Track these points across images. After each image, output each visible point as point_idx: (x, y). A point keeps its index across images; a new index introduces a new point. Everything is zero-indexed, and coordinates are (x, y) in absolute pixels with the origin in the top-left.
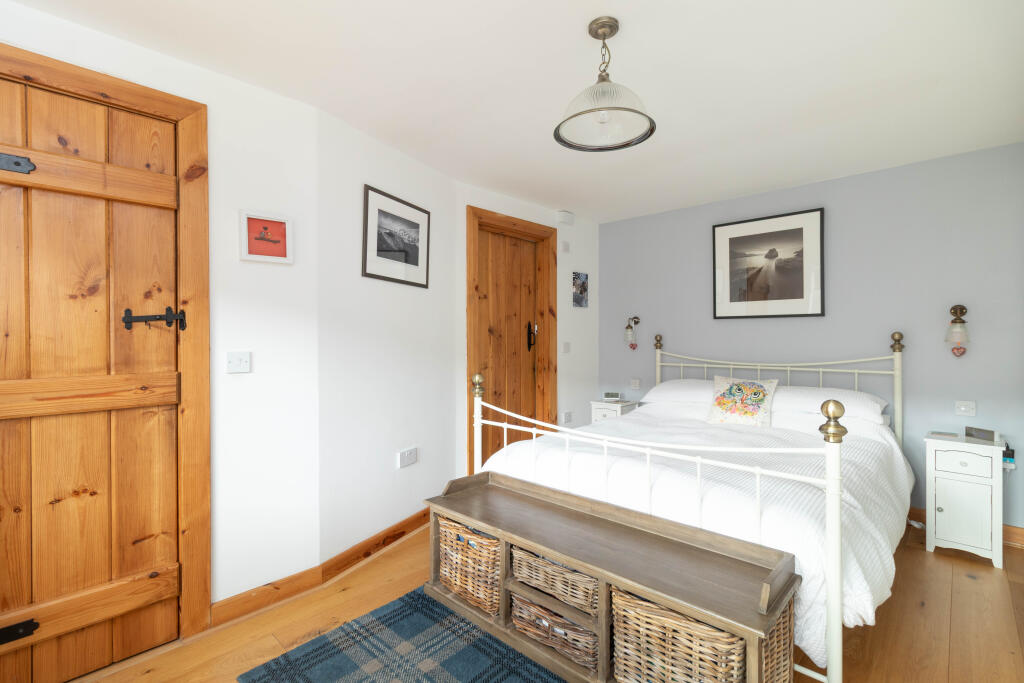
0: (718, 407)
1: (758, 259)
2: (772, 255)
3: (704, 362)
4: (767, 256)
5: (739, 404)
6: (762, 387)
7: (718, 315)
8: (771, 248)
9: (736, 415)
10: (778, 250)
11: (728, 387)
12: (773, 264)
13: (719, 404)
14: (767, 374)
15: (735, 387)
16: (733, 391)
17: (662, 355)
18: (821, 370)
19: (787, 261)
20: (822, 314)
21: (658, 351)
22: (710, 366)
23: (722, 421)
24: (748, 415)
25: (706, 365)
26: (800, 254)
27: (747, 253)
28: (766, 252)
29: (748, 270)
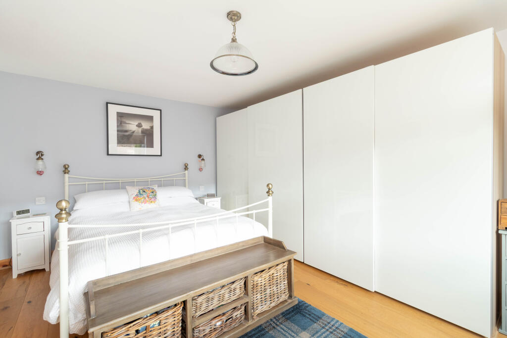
0: (137, 202)
1: (132, 126)
2: (139, 126)
3: (103, 180)
4: (137, 126)
5: (147, 198)
6: (153, 189)
7: (110, 153)
8: (140, 122)
9: (147, 204)
10: (142, 124)
11: (138, 191)
12: (140, 130)
13: (136, 200)
14: (153, 183)
15: (141, 191)
16: (141, 192)
17: (69, 177)
18: (163, 179)
19: (147, 130)
20: (161, 155)
21: (67, 175)
22: (107, 182)
23: (140, 209)
24: (153, 203)
25: (104, 182)
26: (152, 127)
27: (127, 122)
28: (137, 124)
29: (126, 131)
